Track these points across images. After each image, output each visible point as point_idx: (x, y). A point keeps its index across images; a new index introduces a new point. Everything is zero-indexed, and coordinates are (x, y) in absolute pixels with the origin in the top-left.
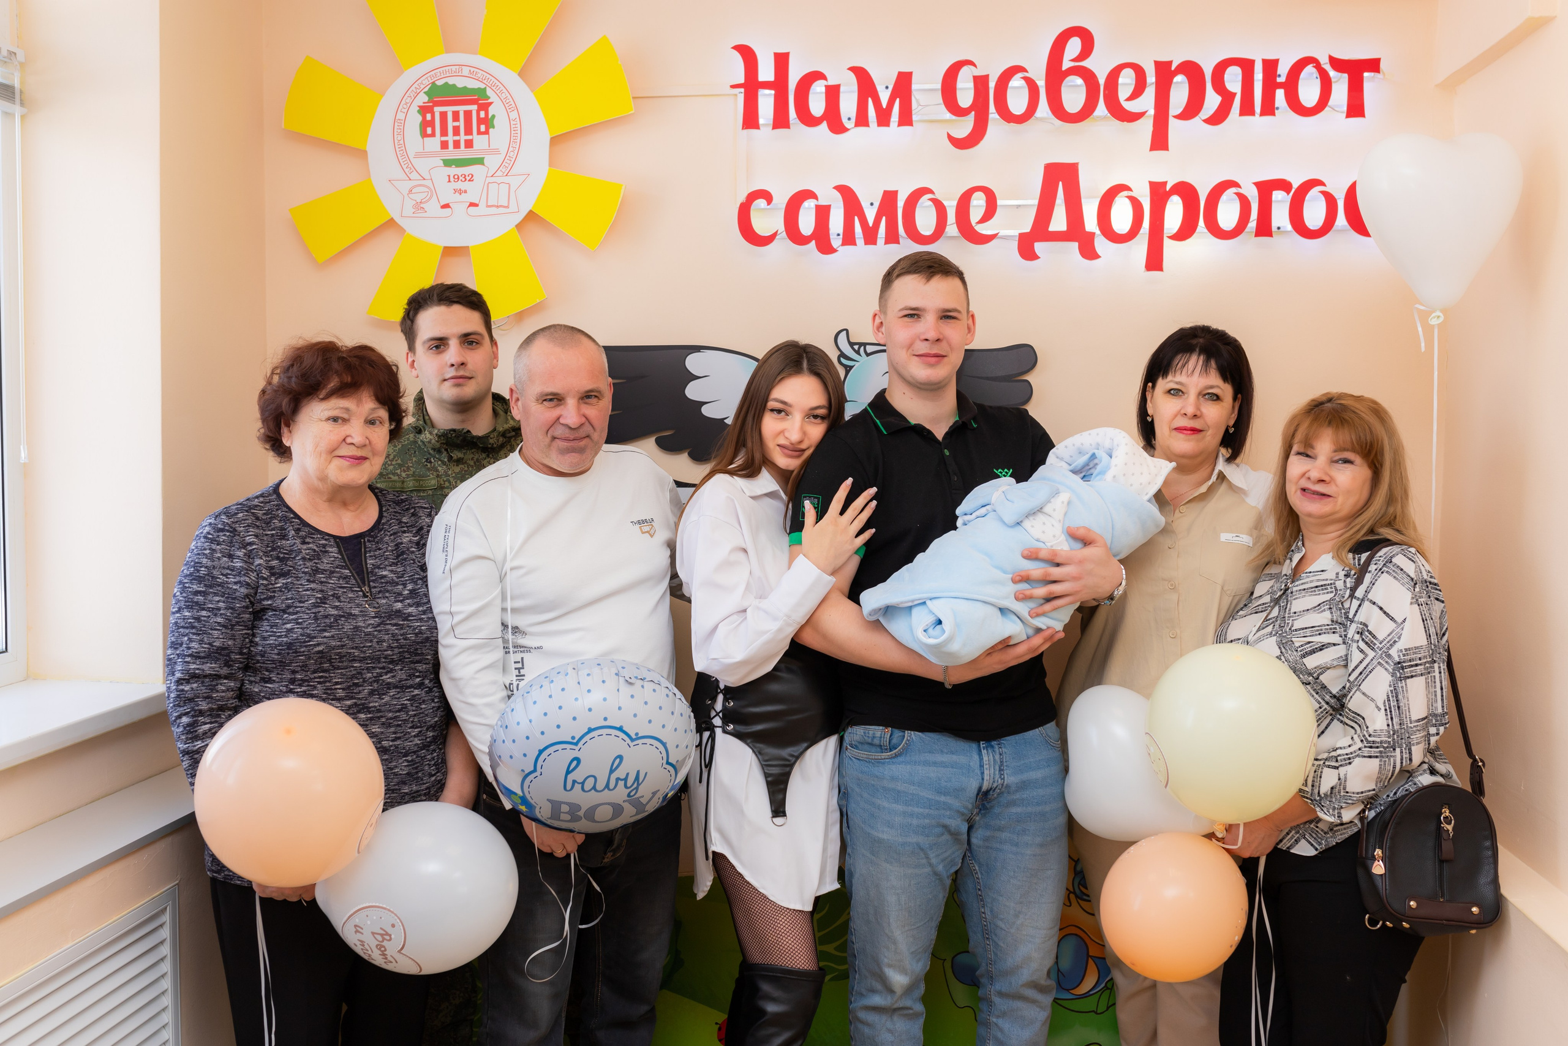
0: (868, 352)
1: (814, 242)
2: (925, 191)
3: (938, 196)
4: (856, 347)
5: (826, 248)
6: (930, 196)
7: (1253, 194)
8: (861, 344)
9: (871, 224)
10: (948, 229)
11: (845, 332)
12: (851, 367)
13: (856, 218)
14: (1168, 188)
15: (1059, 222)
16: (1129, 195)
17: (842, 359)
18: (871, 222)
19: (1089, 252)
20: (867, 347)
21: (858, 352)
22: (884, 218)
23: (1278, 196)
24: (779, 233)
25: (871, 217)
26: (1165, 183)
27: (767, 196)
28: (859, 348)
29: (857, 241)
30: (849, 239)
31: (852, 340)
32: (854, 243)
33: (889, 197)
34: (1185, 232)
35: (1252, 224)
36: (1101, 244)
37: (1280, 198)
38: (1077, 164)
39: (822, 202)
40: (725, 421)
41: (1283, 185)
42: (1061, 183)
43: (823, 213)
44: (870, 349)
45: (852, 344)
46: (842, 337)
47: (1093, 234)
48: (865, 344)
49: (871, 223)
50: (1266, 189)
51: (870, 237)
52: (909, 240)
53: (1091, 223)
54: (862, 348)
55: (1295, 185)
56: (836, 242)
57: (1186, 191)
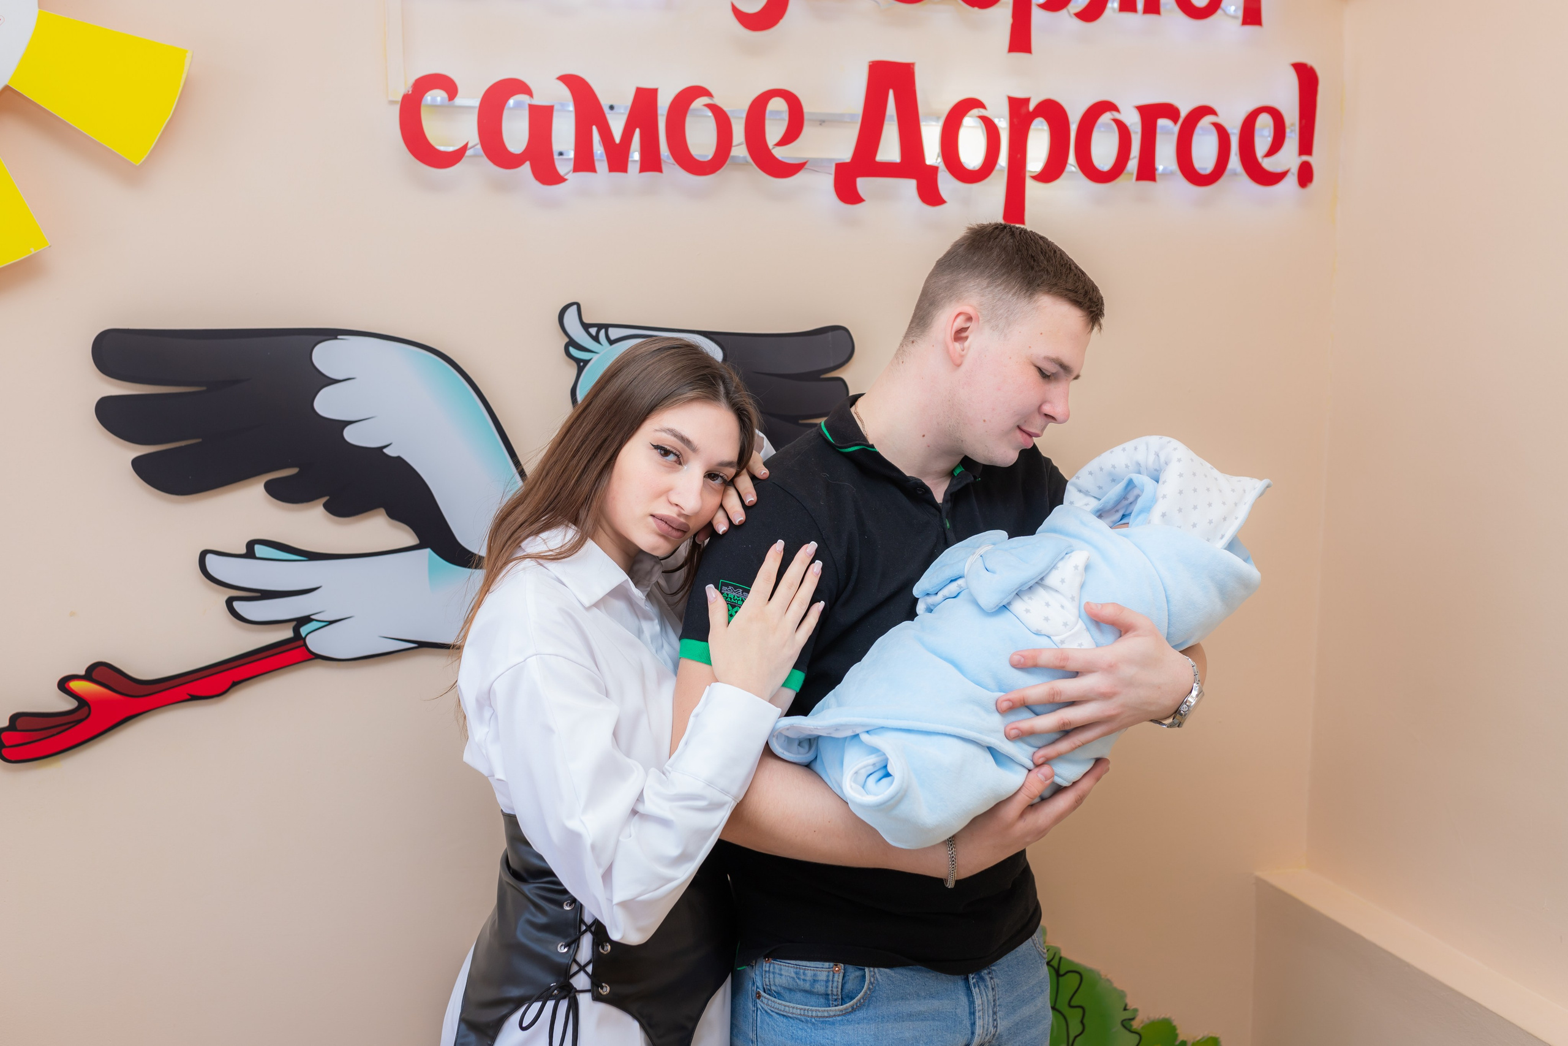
0: (613, 337)
1: (528, 164)
2: (700, 91)
3: (717, 101)
4: (593, 331)
5: (548, 175)
6: (705, 100)
7: (1133, 122)
8: (600, 327)
9: (617, 139)
10: (735, 152)
11: (575, 307)
12: (586, 362)
13: (594, 129)
14: (1032, 106)
15: (889, 150)
16: (981, 114)
17: (572, 350)
18: (617, 134)
19: (930, 195)
20: (611, 331)
21: (596, 339)
22: (637, 131)
23: (1163, 123)
24: (469, 145)
25: (617, 128)
26: (1027, 101)
27: (449, 87)
28: (598, 332)
29: (598, 165)
30: (584, 162)
31: (586, 320)
32: (593, 169)
33: (645, 99)
34: (1052, 172)
35: (1133, 164)
36: (946, 183)
37: (1167, 132)
38: (913, 64)
39: (538, 100)
40: (385, 451)
41: (1169, 111)
42: (891, 93)
43: (541, 118)
44: (614, 333)
45: (586, 327)
46: (571, 316)
47: (934, 170)
48: (606, 327)
49: (617, 137)
50: (1150, 114)
51: (618, 161)
52: (677, 167)
53: (932, 154)
54: (603, 332)
55: (1183, 113)
56: (564, 166)
57: (1053, 112)
